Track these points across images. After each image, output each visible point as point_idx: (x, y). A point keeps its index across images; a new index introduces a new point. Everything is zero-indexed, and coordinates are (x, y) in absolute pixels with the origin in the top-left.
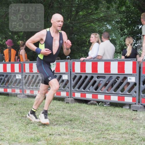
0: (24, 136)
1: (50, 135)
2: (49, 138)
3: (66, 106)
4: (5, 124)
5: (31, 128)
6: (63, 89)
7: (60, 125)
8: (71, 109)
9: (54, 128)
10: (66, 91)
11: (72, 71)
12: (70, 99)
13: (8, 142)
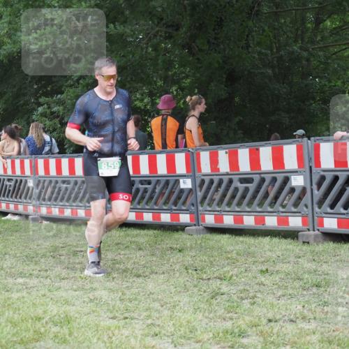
0: (208, 326)
1: (270, 321)
2: (267, 328)
3: (303, 251)
4: (160, 297)
5: (222, 307)
6: (293, 210)
7: (291, 296)
8: (316, 258)
9: (278, 304)
10: (300, 214)
11: (313, 164)
12: (312, 232)
13: (170, 341)
